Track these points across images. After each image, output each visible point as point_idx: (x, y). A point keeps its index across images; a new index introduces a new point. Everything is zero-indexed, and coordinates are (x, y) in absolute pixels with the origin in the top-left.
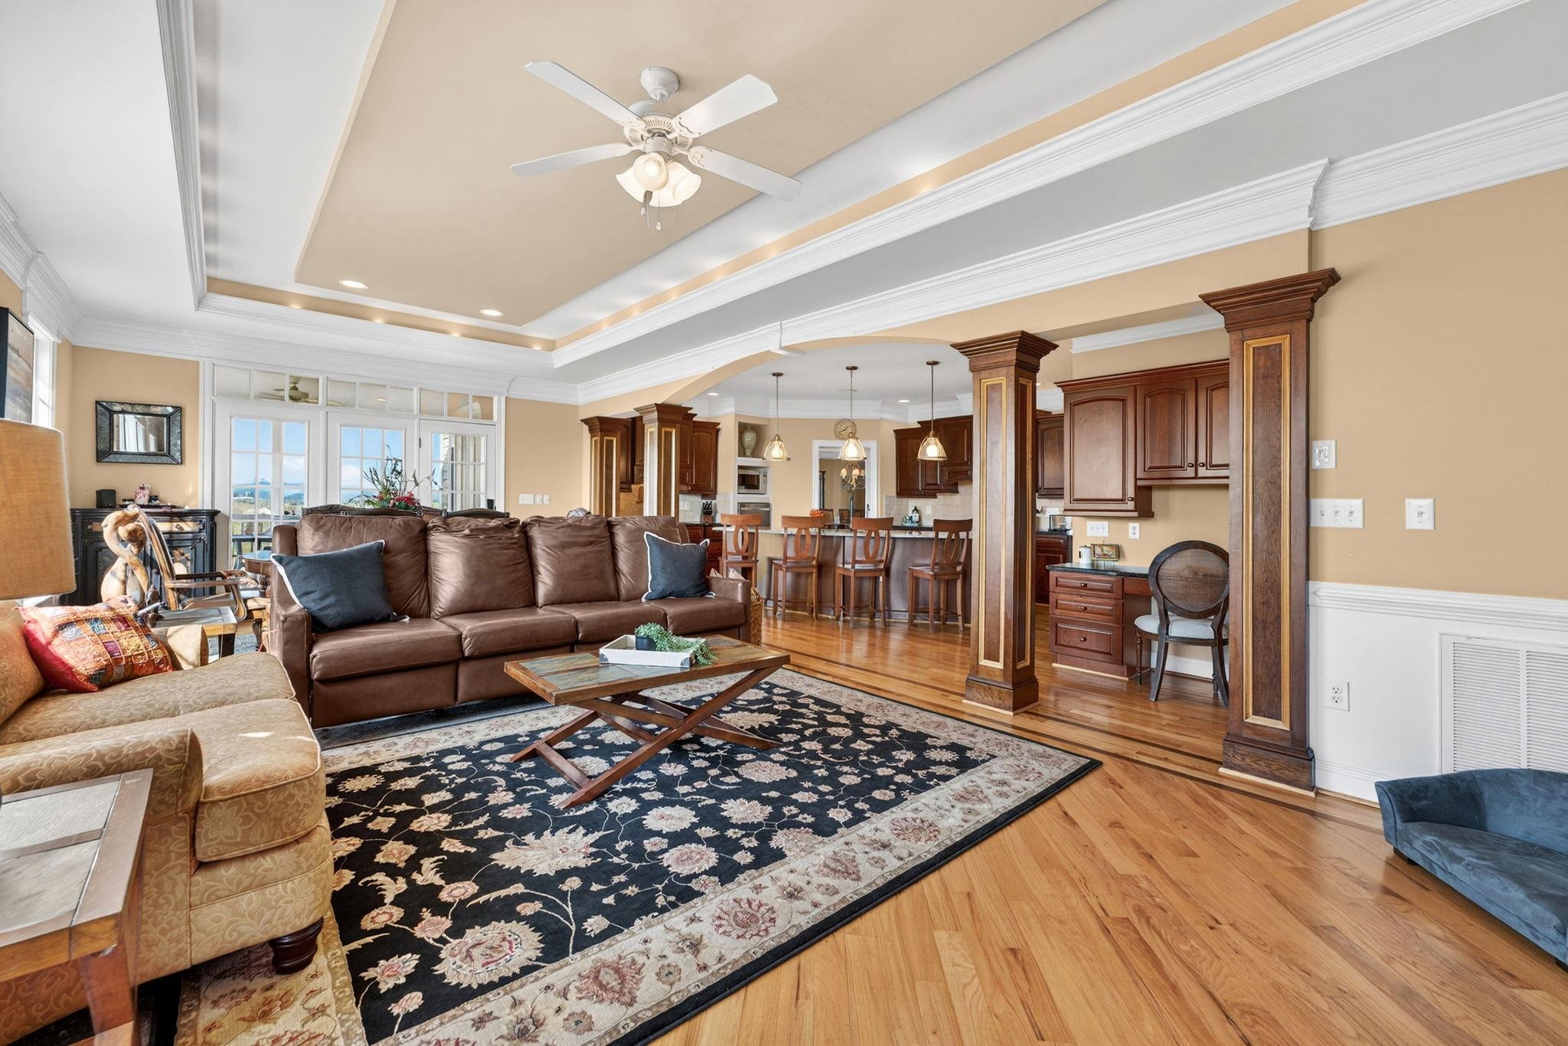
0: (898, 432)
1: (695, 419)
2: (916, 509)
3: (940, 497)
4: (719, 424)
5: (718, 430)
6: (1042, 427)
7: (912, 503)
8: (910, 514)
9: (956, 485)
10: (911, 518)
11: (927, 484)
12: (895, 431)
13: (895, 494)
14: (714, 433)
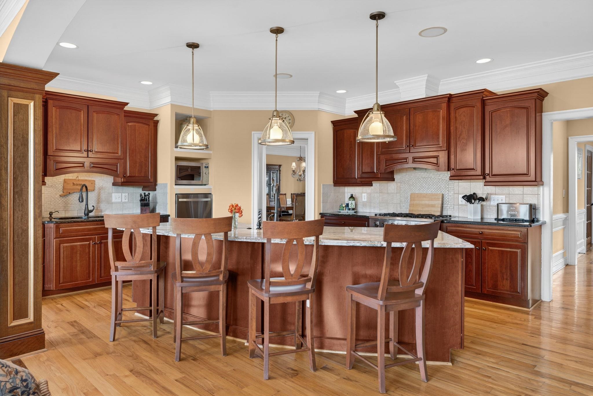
0: (335, 123)
1: (126, 108)
2: (352, 197)
3: (376, 185)
4: (156, 115)
5: (157, 122)
6: (488, 109)
7: (349, 191)
8: (347, 201)
9: (392, 173)
10: (347, 205)
11: (363, 173)
12: (333, 122)
13: (332, 183)
14: (152, 124)
